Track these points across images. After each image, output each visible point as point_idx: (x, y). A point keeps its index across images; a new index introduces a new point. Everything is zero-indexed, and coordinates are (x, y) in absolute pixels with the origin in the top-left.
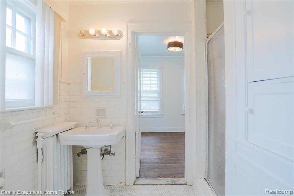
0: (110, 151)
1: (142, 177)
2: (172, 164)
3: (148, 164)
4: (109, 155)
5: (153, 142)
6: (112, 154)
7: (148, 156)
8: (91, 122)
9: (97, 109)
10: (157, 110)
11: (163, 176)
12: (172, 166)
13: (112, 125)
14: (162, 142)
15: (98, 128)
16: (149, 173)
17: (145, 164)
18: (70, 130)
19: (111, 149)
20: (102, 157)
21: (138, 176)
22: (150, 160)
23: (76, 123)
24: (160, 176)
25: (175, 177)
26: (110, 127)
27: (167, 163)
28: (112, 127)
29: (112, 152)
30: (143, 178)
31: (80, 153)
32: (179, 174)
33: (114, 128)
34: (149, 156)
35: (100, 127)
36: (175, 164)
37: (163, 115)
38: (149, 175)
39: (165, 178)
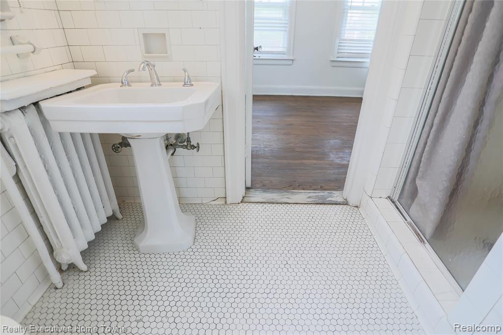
0: (189, 140)
1: (258, 186)
2: (314, 161)
3: (266, 160)
4: (187, 148)
5: (271, 114)
6: (193, 147)
7: (264, 144)
8: (133, 71)
9: (145, 35)
10: (281, 50)
11: (298, 185)
12: (315, 164)
13: (188, 77)
14: (291, 116)
15: (152, 85)
16: (272, 179)
17: (260, 160)
18: (78, 89)
19: (190, 136)
20: (171, 152)
21: (249, 185)
22: (270, 152)
23: (93, 73)
24: (292, 185)
25: (322, 189)
26: (183, 83)
27: (304, 158)
28: (188, 83)
29: (193, 143)
30: (258, 188)
31: (119, 144)
32: (330, 181)
33: (192, 85)
34: (268, 144)
35: (157, 83)
36: (318, 162)
37: (293, 60)
38: (271, 182)
39: (304, 190)
